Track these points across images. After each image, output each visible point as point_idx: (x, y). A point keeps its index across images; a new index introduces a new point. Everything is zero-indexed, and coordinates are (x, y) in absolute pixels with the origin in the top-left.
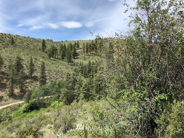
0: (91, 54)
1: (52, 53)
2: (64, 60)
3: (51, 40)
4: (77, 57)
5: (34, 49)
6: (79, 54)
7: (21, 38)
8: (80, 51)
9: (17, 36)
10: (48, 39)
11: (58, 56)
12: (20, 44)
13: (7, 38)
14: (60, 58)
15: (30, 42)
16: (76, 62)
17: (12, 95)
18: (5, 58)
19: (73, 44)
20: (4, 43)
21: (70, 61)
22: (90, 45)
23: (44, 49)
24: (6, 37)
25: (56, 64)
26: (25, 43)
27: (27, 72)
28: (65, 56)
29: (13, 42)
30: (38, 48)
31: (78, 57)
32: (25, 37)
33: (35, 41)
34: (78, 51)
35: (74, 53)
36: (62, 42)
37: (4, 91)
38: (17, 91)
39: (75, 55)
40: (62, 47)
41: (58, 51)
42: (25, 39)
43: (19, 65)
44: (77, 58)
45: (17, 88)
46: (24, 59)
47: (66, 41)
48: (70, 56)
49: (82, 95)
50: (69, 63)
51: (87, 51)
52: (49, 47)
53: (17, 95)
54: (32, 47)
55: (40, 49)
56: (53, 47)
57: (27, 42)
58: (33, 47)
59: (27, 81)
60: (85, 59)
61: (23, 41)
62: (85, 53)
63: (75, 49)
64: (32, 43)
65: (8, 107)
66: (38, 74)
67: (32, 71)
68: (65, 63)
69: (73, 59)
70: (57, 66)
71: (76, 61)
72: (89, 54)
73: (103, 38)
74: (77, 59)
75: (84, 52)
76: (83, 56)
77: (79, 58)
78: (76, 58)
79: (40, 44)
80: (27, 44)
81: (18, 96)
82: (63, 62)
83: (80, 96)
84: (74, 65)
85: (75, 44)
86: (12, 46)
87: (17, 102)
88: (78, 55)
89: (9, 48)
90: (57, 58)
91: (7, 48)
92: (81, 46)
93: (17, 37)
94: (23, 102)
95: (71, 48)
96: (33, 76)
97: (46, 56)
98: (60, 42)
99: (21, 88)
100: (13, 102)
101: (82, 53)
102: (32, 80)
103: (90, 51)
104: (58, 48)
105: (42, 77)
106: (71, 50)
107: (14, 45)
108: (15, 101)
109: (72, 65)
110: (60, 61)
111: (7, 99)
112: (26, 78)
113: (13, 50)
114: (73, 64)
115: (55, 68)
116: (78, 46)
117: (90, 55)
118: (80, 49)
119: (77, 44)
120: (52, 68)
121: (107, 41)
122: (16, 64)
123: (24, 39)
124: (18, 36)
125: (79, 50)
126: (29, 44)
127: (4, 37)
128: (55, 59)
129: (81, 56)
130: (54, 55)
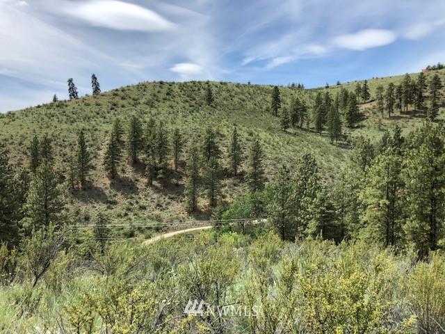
0: (401, 112)
1: (295, 118)
2: (323, 132)
3: (299, 86)
4: (360, 124)
5: (254, 111)
6: (368, 115)
7: (230, 87)
8: (372, 107)
9: (221, 83)
10: (293, 85)
11: (308, 124)
12: (225, 102)
13: (202, 91)
14: (313, 128)
15: (247, 95)
16: (355, 136)
17: (194, 211)
18: (190, 133)
19: (352, 90)
20: (193, 103)
21: (336, 134)
22: (400, 89)
23: (276, 109)
24: (199, 90)
25: (297, 143)
26: (236, 99)
27: (225, 163)
28: (324, 122)
29: (210, 99)
30: (264, 107)
31: (364, 123)
32: (238, 86)
33: (259, 92)
34: (362, 108)
35: (350, 113)
36: (327, 87)
37: (181, 202)
38: (203, 203)
39: (356, 118)
40: (319, 101)
41: (310, 111)
42: (239, 90)
43: (211, 150)
44: (358, 127)
45: (203, 196)
46: (226, 133)
47: (338, 84)
48: (339, 123)
50: (335, 141)
51: (390, 107)
52: (287, 104)
53: (203, 210)
54: (250, 105)
55: (267, 110)
56: (298, 103)
57: (241, 96)
58: (252, 106)
59: (227, 181)
60: (382, 127)
61: (233, 94)
62: (385, 112)
63: (355, 103)
64: (251, 98)
65: (182, 234)
67: (237, 160)
68: (324, 140)
69: (345, 130)
70: (297, 148)
71: (356, 133)
72: (398, 114)
74: (359, 130)
75: (381, 110)
76: (377, 120)
77: (364, 126)
78: (356, 125)
79: (269, 98)
80: (240, 101)
81: (205, 213)
82: (320, 138)
84: (346, 146)
85: (359, 89)
86: (207, 106)
87: (202, 226)
88: (365, 119)
89: (201, 112)
90: (305, 130)
91: (198, 111)
92: (373, 93)
93: (222, 86)
94: (210, 227)
95: (345, 100)
96: (238, 171)
97: (276, 123)
98: (320, 89)
99: (212, 196)
100: (194, 225)
101: (374, 113)
102: (236, 181)
103: (399, 106)
104: (310, 103)
105: (255, 175)
106: (345, 105)
107: (212, 106)
108: (198, 222)
109: (340, 145)
110: (311, 137)
111: (183, 218)
112: (226, 174)
113: (208, 115)
114: (345, 143)
115: (292, 153)
116: (366, 95)
117: (399, 118)
118: (372, 101)
119: (364, 91)
120: (285, 153)
122: (206, 146)
123: (236, 88)
124: (225, 84)
125: (368, 106)
126: (244, 100)
127: (197, 89)
128: (299, 131)
129: (370, 121)
130: (300, 123)
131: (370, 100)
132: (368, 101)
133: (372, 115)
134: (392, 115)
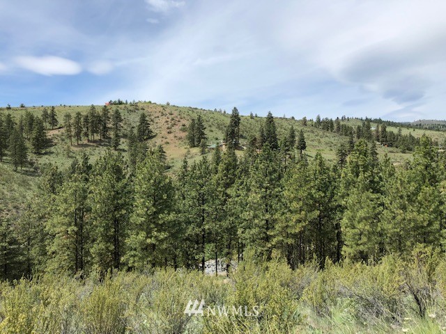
0: (89, 141)
2: (4, 158)
4: (48, 150)
6: (56, 141)
8: (60, 133)
16: (43, 163)
19: (38, 115)
21: (20, 162)
22: (86, 118)
31: (52, 149)
34: (50, 134)
35: (37, 139)
36: (9, 108)
39: (43, 144)
44: (46, 154)
47: (22, 106)
48: (23, 149)
50: (19, 168)
51: (78, 135)
60: (71, 154)
62: (73, 139)
63: (42, 130)
68: (5, 166)
69: (31, 156)
71: (43, 160)
72: (85, 142)
73: (129, 102)
74: (47, 156)
75: (70, 137)
76: (66, 147)
77: (52, 153)
78: (44, 152)
84: (33, 174)
85: (45, 114)
88: (51, 146)
92: (61, 120)
95: (31, 125)
101: (63, 140)
103: (86, 135)
106: (31, 130)
109: (26, 173)
114: (32, 170)
116: (54, 121)
117: (86, 146)
118: (60, 128)
119: (51, 116)
121: (138, 110)
125: (56, 132)
129: (59, 148)
131: (58, 126)
132: (56, 127)
133: (60, 142)
134: (80, 142)
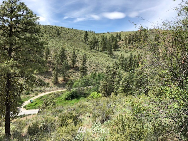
1: (94, 45)
2: (105, 52)
3: (93, 32)
4: (118, 49)
5: (77, 41)
6: (121, 46)
7: (65, 30)
8: (122, 43)
9: (62, 27)
10: (90, 31)
11: (99, 48)
12: (64, 36)
13: (54, 30)
14: (101, 50)
15: (73, 33)
16: (117, 54)
17: (56, 83)
18: (51, 48)
19: (115, 35)
20: (51, 35)
21: (110, 53)
22: (133, 37)
23: (86, 41)
24: (52, 29)
25: (97, 56)
26: (69, 35)
27: (70, 62)
28: (106, 48)
29: (58, 34)
30: (81, 40)
31: (120, 49)
32: (69, 29)
33: (78, 32)
34: (119, 43)
35: (115, 45)
36: (104, 33)
37: (50, 79)
38: (60, 79)
40: (103, 39)
41: (100, 43)
42: (69, 31)
43: (63, 56)
44: (117, 51)
45: (60, 77)
46: (68, 50)
47: (108, 33)
48: (111, 48)
49: (121, 89)
50: (110, 56)
51: (129, 43)
52: (90, 39)
53: (60, 83)
54: (75, 38)
55: (82, 41)
56: (95, 39)
57: (71, 34)
58: (76, 39)
59: (70, 71)
60: (127, 51)
61: (67, 32)
63: (116, 41)
64: (75, 35)
65: (53, 93)
66: (79, 65)
67: (74, 62)
68: (106, 55)
69: (113, 52)
70: (97, 58)
72: (132, 46)
73: (149, 29)
74: (118, 52)
75: (126, 44)
76: (125, 48)
77: (120, 50)
78: (117, 50)
79: (83, 36)
80: (70, 36)
81: (61, 84)
82: (104, 54)
83: (119, 89)
84: (114, 58)
85: (117, 36)
86: (57, 37)
87: (60, 90)
88: (119, 48)
89: (55, 39)
90: (97, 50)
91: (53, 39)
92: (123, 38)
93: (62, 28)
94: (65, 90)
95: (113, 39)
96: (75, 66)
97: (88, 47)
98: (101, 34)
99: (64, 77)
100: (57, 89)
102: (74, 71)
103: (132, 43)
104: (100, 40)
105: (84, 68)
106: (113, 42)
107: (59, 37)
108: (59, 88)
109: (112, 57)
110: (101, 53)
111: (52, 86)
112: (69, 68)
113: (58, 41)
114: (113, 56)
115: (96, 60)
116: (120, 38)
117: (132, 48)
118: (122, 41)
119: (119, 36)
120: (93, 60)
121: (153, 32)
122: (61, 55)
123: (68, 30)
124: (63, 28)
126: (72, 36)
127: (51, 29)
128: (96, 51)
129: (122, 48)
130: (96, 47)
131: (121, 40)
132: (120, 40)
133: (122, 46)
134: (130, 46)
